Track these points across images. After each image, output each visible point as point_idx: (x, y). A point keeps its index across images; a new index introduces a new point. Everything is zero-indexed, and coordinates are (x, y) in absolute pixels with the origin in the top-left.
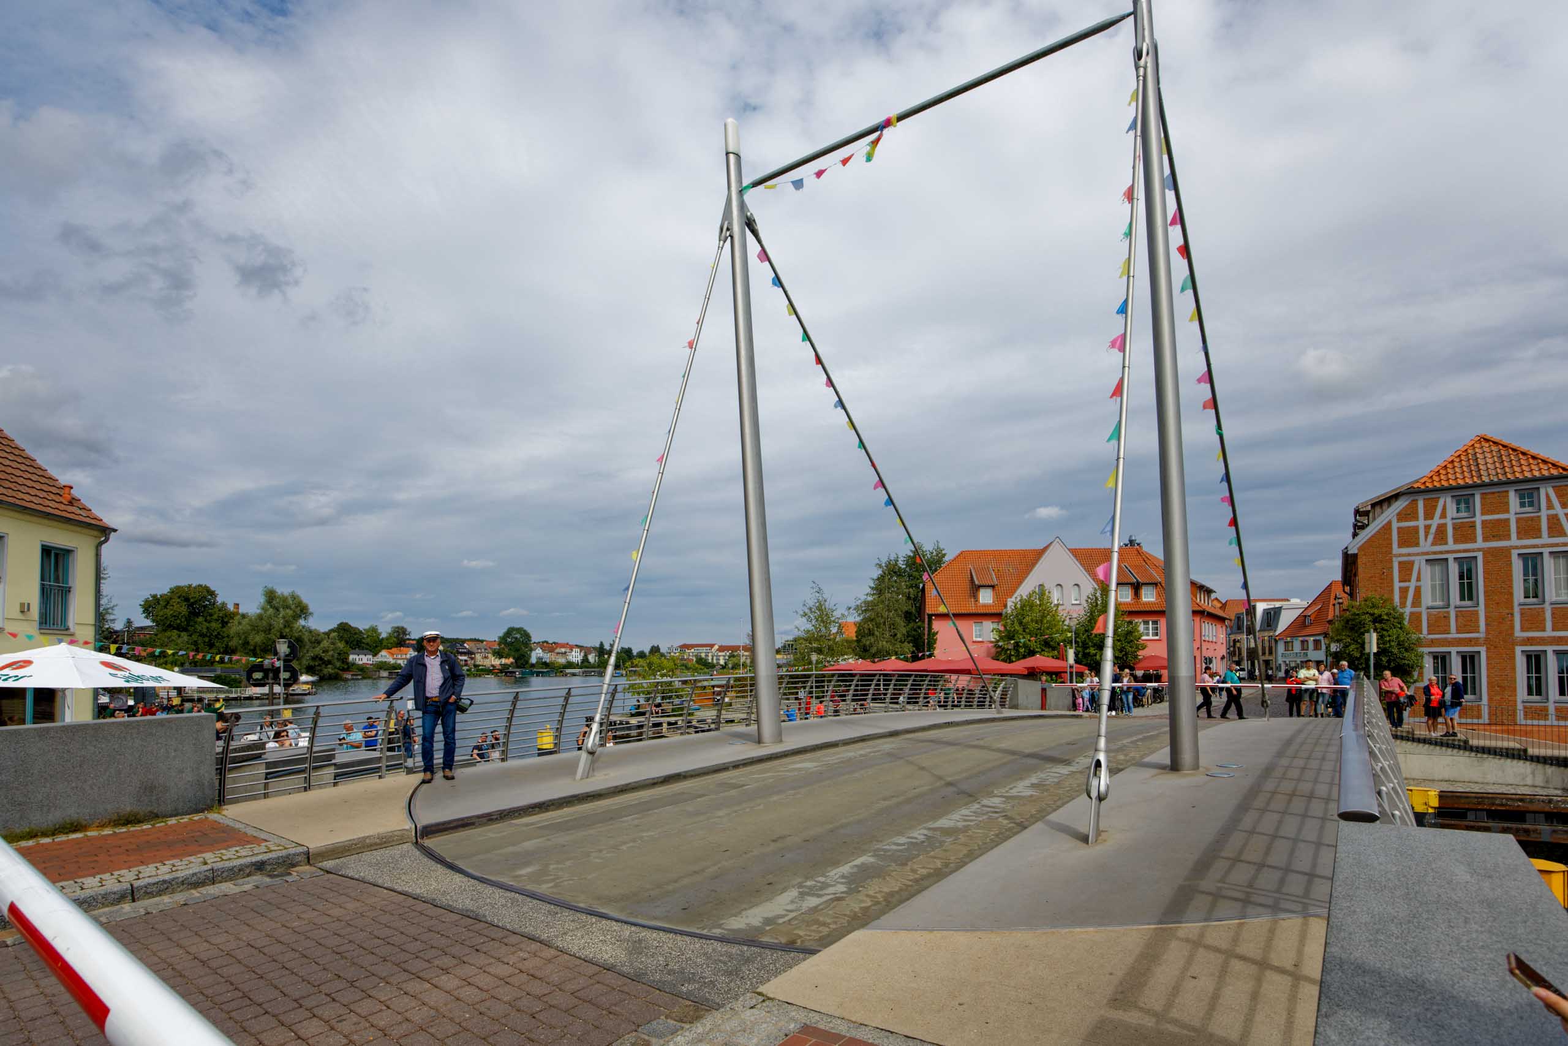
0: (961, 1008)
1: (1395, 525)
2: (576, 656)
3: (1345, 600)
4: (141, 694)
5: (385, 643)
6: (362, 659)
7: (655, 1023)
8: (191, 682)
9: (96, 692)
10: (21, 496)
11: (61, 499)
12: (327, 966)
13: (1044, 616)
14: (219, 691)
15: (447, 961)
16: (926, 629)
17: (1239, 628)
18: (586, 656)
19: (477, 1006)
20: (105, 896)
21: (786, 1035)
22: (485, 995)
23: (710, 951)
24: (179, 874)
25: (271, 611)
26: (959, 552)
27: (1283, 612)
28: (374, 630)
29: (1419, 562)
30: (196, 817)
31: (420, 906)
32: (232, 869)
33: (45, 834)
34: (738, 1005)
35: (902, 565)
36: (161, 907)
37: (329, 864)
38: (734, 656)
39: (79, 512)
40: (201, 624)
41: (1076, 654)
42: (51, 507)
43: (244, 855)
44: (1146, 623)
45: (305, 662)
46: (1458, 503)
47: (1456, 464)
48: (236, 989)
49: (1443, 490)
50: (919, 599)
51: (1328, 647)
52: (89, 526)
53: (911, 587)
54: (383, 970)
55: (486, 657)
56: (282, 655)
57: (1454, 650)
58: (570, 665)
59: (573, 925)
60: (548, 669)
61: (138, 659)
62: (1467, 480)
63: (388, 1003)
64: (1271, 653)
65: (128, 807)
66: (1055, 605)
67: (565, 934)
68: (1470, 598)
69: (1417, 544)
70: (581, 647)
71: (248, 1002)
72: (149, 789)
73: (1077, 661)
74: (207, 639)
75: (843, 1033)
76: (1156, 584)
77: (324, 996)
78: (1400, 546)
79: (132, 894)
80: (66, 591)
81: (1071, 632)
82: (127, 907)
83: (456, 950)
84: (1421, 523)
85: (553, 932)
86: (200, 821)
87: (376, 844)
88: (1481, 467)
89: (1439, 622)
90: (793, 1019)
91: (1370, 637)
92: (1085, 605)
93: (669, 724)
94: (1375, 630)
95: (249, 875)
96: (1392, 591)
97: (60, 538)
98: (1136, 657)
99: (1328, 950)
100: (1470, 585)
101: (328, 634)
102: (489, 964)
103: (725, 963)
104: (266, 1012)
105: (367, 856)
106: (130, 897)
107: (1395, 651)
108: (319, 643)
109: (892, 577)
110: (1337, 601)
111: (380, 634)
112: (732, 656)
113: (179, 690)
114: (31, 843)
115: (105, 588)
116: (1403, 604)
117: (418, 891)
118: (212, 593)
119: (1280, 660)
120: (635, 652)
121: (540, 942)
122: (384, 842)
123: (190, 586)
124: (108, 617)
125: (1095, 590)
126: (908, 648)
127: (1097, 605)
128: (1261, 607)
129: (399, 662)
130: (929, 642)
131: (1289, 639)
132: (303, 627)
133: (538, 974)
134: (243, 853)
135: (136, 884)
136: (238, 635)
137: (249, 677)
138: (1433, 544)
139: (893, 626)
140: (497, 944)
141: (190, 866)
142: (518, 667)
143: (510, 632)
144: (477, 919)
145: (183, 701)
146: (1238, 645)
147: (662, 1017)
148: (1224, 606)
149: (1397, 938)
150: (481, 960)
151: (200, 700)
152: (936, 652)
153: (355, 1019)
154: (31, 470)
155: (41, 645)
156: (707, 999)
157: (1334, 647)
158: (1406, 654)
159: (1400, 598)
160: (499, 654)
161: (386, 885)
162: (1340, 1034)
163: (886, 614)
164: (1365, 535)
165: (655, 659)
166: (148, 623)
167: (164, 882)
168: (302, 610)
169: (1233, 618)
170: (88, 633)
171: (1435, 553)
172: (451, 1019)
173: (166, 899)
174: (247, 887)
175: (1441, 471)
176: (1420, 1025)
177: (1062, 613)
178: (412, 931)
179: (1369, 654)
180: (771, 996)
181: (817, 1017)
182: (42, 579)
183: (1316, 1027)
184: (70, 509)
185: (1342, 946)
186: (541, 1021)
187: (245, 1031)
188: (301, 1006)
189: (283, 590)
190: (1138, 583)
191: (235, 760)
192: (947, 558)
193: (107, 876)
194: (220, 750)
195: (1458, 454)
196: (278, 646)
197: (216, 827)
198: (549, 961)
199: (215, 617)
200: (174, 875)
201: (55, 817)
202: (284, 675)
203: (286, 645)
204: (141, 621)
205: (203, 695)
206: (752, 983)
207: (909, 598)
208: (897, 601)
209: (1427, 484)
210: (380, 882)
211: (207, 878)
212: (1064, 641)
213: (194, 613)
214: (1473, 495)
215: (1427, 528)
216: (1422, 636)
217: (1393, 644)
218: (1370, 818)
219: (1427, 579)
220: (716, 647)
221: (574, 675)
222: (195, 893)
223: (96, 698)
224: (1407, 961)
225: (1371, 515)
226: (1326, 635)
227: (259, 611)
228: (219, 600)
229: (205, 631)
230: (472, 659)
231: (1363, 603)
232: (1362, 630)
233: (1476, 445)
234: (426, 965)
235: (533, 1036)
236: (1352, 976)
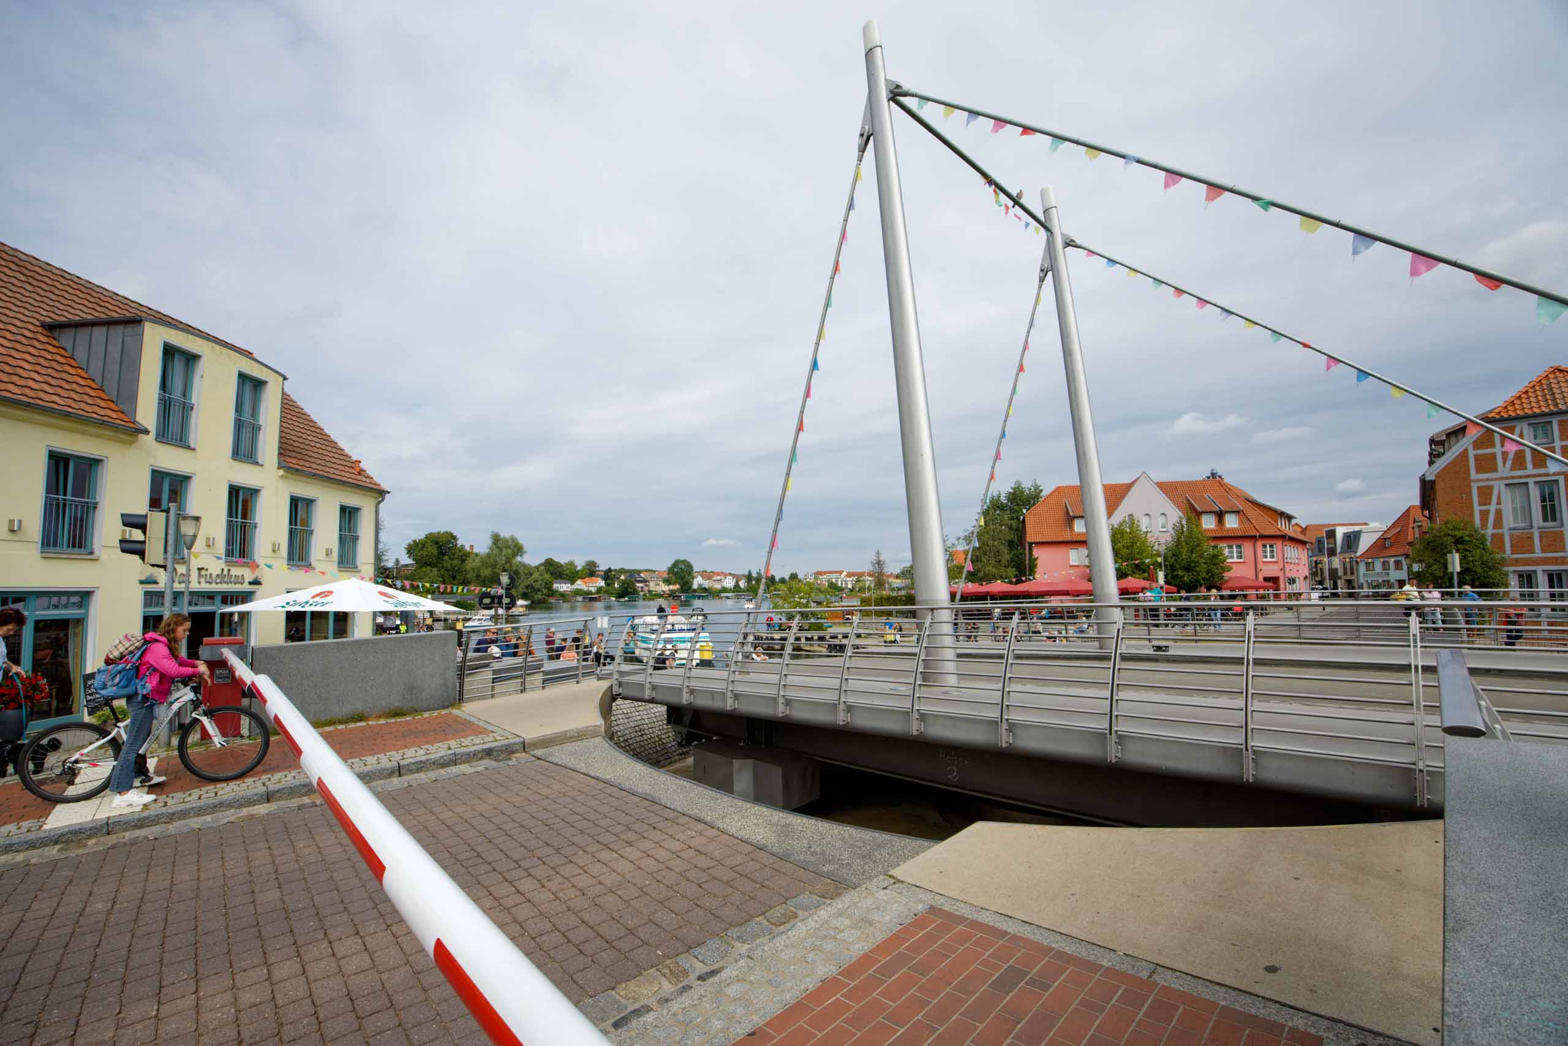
0: (1073, 898)
1: (1472, 453)
2: (729, 583)
3: (1426, 524)
4: (406, 616)
5: (580, 573)
6: (563, 587)
7: (801, 897)
8: (441, 607)
9: (375, 614)
10: (328, 470)
11: (353, 471)
12: (539, 835)
13: (1134, 543)
14: (460, 613)
15: (630, 836)
16: (1027, 556)
17: (1320, 550)
18: (737, 582)
19: (655, 875)
20: (381, 771)
21: (915, 915)
22: (660, 866)
23: (847, 836)
24: (432, 757)
25: (496, 551)
26: (1055, 487)
27: (1363, 535)
28: (572, 564)
29: (1499, 487)
30: (443, 712)
31: (610, 790)
32: (468, 754)
33: (340, 723)
34: (873, 885)
35: (1003, 499)
36: (419, 782)
37: (539, 752)
38: (859, 581)
39: (365, 479)
40: (447, 562)
41: (1166, 576)
42: (347, 477)
43: (477, 743)
44: (1230, 547)
45: (521, 590)
46: (1535, 431)
47: (1530, 394)
48: (473, 849)
49: (1518, 418)
50: (1020, 529)
51: (1409, 567)
52: (371, 489)
53: (1013, 519)
54: (581, 840)
55: (658, 585)
56: (504, 585)
57: (1539, 569)
58: (724, 590)
59: (731, 810)
60: (707, 593)
61: (403, 589)
62: (1544, 409)
63: (585, 868)
64: (1352, 573)
65: (396, 702)
66: (1144, 533)
67: (725, 817)
68: (1554, 519)
69: (1495, 470)
70: (733, 575)
71: (481, 861)
72: (411, 689)
73: (1167, 583)
74: (451, 573)
75: (966, 916)
76: (1238, 512)
77: (536, 859)
78: (1478, 471)
79: (399, 771)
80: (355, 539)
81: (1160, 556)
82: (395, 781)
83: (638, 827)
84: (1498, 450)
85: (715, 815)
86: (446, 715)
87: (575, 737)
88: (1557, 396)
89: (1522, 542)
90: (920, 901)
91: (1453, 557)
92: (1172, 532)
93: (807, 639)
94: (1458, 551)
95: (481, 759)
96: (1472, 514)
97: (352, 500)
98: (1222, 578)
99: (1447, 863)
100: (1553, 507)
101: (537, 567)
102: (664, 840)
103: (860, 848)
104: (495, 870)
105: (569, 747)
106: (397, 773)
107: (1479, 570)
108: (531, 574)
109: (995, 511)
110: (1416, 524)
111: (576, 567)
112: (858, 581)
113: (431, 613)
114: (331, 728)
115: (383, 536)
116: (1484, 525)
117: (608, 777)
118: (455, 538)
119: (1362, 580)
120: (777, 579)
121: (705, 823)
122: (580, 735)
123: (439, 533)
124: (384, 558)
125: (1180, 518)
126: (1012, 571)
127: (1183, 532)
128: (1340, 532)
129: (591, 589)
130: (1030, 567)
131: (1370, 560)
132: (520, 562)
133: (703, 850)
134: (477, 741)
135: (402, 763)
136: (473, 569)
137: (481, 602)
138: (1512, 469)
139: (998, 552)
140: (669, 823)
141: (439, 750)
142: (684, 592)
143: (677, 563)
144: (654, 802)
145: (434, 621)
146: (1320, 566)
147: (807, 893)
148: (1304, 531)
149: (1520, 854)
150: (656, 836)
151: (446, 620)
152: (1037, 576)
153: (560, 880)
154: (334, 450)
155: (338, 580)
156: (845, 879)
157: (1416, 567)
158: (1491, 573)
159: (1481, 520)
160: (668, 582)
161: (582, 771)
162: (1471, 949)
163: (991, 543)
164: (1441, 463)
165: (794, 584)
166: (410, 561)
167: (421, 762)
168: (518, 549)
169: (1314, 540)
170: (369, 570)
171: (1513, 478)
172: (634, 885)
173: (422, 775)
174: (480, 769)
175: (1516, 401)
176: (1557, 944)
177: (1151, 539)
178: (604, 809)
179: (1452, 574)
180: (901, 879)
181: (942, 900)
182: (340, 531)
183: (1444, 941)
184: (359, 478)
185: (1463, 860)
186: (706, 890)
187: (479, 883)
188: (520, 867)
189: (505, 534)
190: (1221, 511)
191: (471, 668)
192: (1043, 494)
193: (381, 756)
194: (459, 660)
195: (1532, 384)
196: (501, 578)
197: (458, 720)
198: (712, 839)
199: (456, 556)
200: (428, 757)
201: (346, 710)
202: (506, 601)
203: (507, 577)
204: (406, 560)
205: (448, 616)
206: (883, 867)
207: (1011, 528)
208: (1001, 531)
209: (1502, 414)
210: (578, 768)
211: (451, 760)
212: (1153, 564)
213: (442, 554)
214: (1551, 422)
215: (1505, 455)
216: (1506, 556)
217: (1476, 563)
218: (1475, 733)
219: (1507, 502)
220: (845, 573)
221: (728, 598)
222: (443, 772)
223: (374, 619)
224: (1534, 879)
225: (1446, 444)
226: (1407, 556)
227: (487, 551)
228: (459, 543)
229: (449, 566)
230: (647, 586)
231: (1443, 526)
232: (1444, 551)
233: (1550, 376)
234: (614, 838)
235: (699, 903)
236: (1477, 891)
